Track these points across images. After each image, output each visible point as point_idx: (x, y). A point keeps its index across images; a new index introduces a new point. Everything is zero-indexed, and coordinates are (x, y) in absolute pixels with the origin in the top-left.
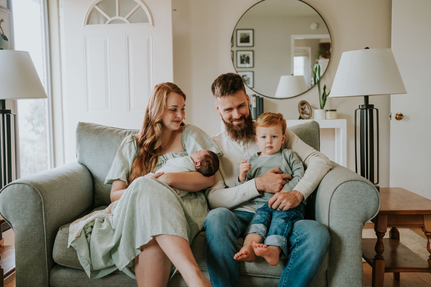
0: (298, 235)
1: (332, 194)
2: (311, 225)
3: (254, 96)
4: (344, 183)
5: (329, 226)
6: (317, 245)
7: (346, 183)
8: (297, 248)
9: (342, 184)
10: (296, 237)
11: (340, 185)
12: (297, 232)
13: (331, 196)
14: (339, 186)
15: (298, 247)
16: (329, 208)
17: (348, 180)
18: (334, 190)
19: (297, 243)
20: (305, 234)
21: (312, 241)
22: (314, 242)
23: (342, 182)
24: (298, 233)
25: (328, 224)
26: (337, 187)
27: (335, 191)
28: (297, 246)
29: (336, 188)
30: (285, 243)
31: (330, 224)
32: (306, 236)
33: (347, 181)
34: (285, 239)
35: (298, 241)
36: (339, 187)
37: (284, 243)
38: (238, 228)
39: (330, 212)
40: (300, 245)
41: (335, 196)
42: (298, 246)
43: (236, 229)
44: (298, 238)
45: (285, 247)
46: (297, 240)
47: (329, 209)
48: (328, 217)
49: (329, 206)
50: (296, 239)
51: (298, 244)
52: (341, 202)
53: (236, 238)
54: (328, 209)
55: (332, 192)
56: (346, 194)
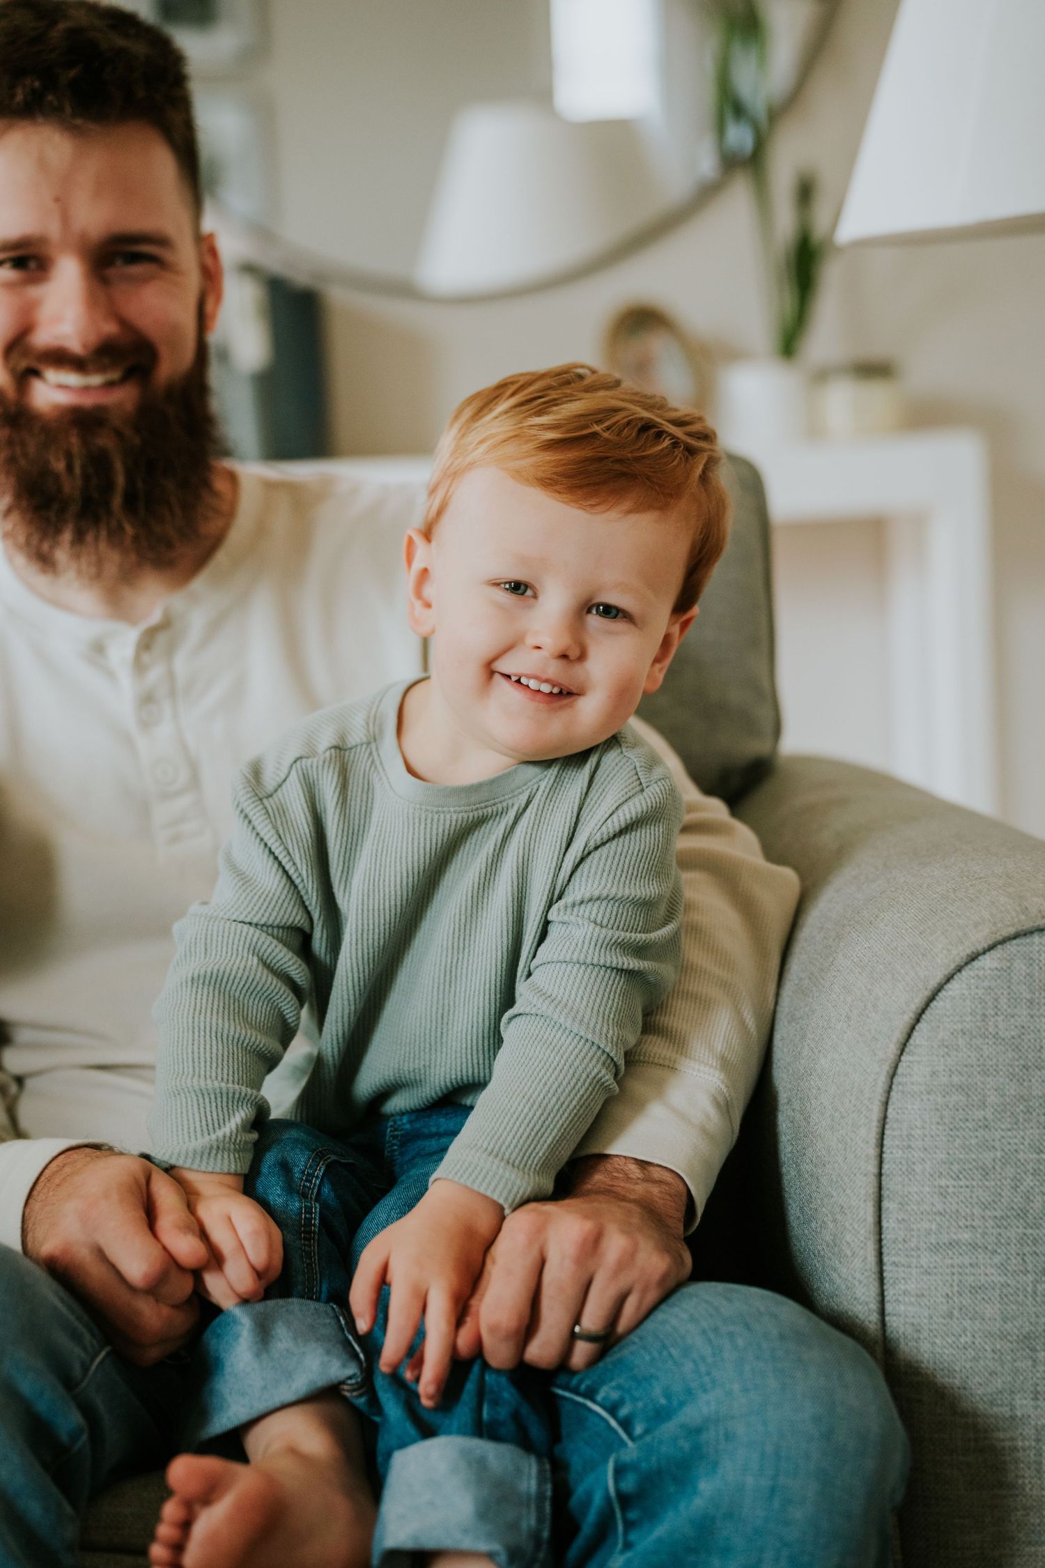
0: (626, 1424)
1: (893, 1049)
2: (731, 1335)
3: (249, 269)
4: (991, 948)
5: (883, 1323)
6: (798, 1514)
7: (1012, 947)
8: (628, 1546)
9: (973, 958)
10: (613, 1444)
11: (959, 969)
12: (615, 1395)
13: (886, 1068)
14: (949, 979)
15: (633, 1537)
16: (875, 1170)
17: (1028, 925)
18: (908, 1017)
19: (625, 1500)
20: (690, 1414)
21: (750, 1481)
22: (773, 1490)
23: (979, 939)
24: (623, 1412)
25: (874, 1306)
26: (933, 983)
27: (918, 1020)
28: (626, 1532)
29: (928, 993)
30: (540, 1520)
31: (889, 1308)
32: (698, 1431)
33: (1016, 936)
34: (541, 1472)
35: (629, 1483)
36: (954, 987)
37: (533, 1522)
38: (87, 1410)
39: (885, 1204)
40: (651, 1516)
41: (915, 1070)
42: (629, 1525)
43: (68, 1421)
44: (631, 1451)
45: (541, 1555)
46: (619, 1471)
47: (880, 1175)
48: (871, 1247)
49: (872, 1151)
50: (611, 1466)
51: (632, 1515)
52: (979, 1114)
53: (68, 1509)
54: (872, 1180)
55: (898, 1035)
56: (1017, 1048)
